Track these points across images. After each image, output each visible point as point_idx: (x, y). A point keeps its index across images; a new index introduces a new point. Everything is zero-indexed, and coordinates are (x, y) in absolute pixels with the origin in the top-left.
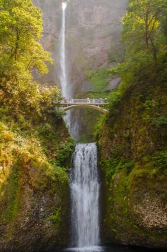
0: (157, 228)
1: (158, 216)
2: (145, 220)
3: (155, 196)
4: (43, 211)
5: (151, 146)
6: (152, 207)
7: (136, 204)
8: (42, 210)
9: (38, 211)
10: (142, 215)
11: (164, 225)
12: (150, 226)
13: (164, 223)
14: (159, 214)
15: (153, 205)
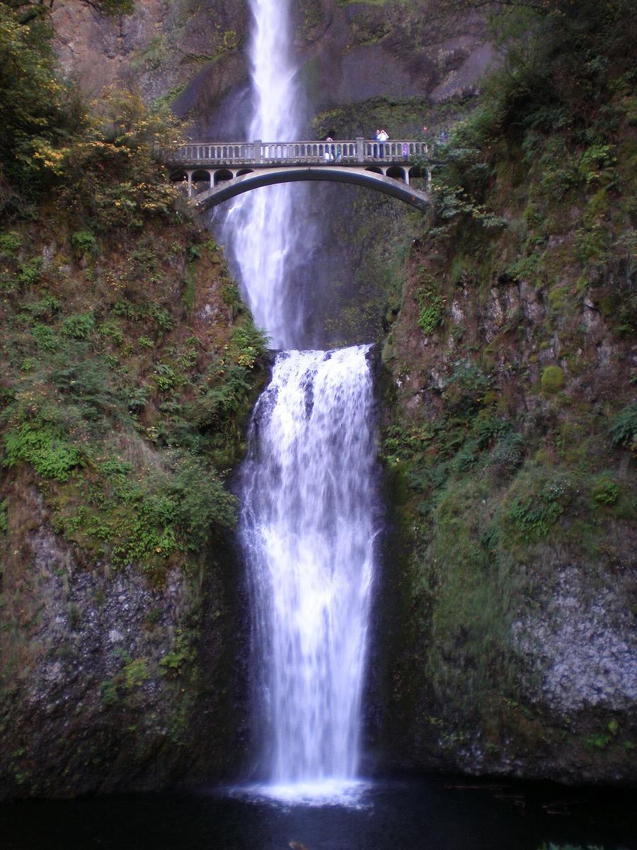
0: (600, 712)
1: (608, 663)
2: (554, 678)
3: (603, 583)
4: (120, 643)
5: (606, 361)
6: (586, 629)
7: (521, 616)
8: (114, 635)
9: (98, 640)
10: (544, 659)
11: (627, 699)
12: (575, 702)
13: (631, 693)
14: (613, 654)
15: (591, 620)
